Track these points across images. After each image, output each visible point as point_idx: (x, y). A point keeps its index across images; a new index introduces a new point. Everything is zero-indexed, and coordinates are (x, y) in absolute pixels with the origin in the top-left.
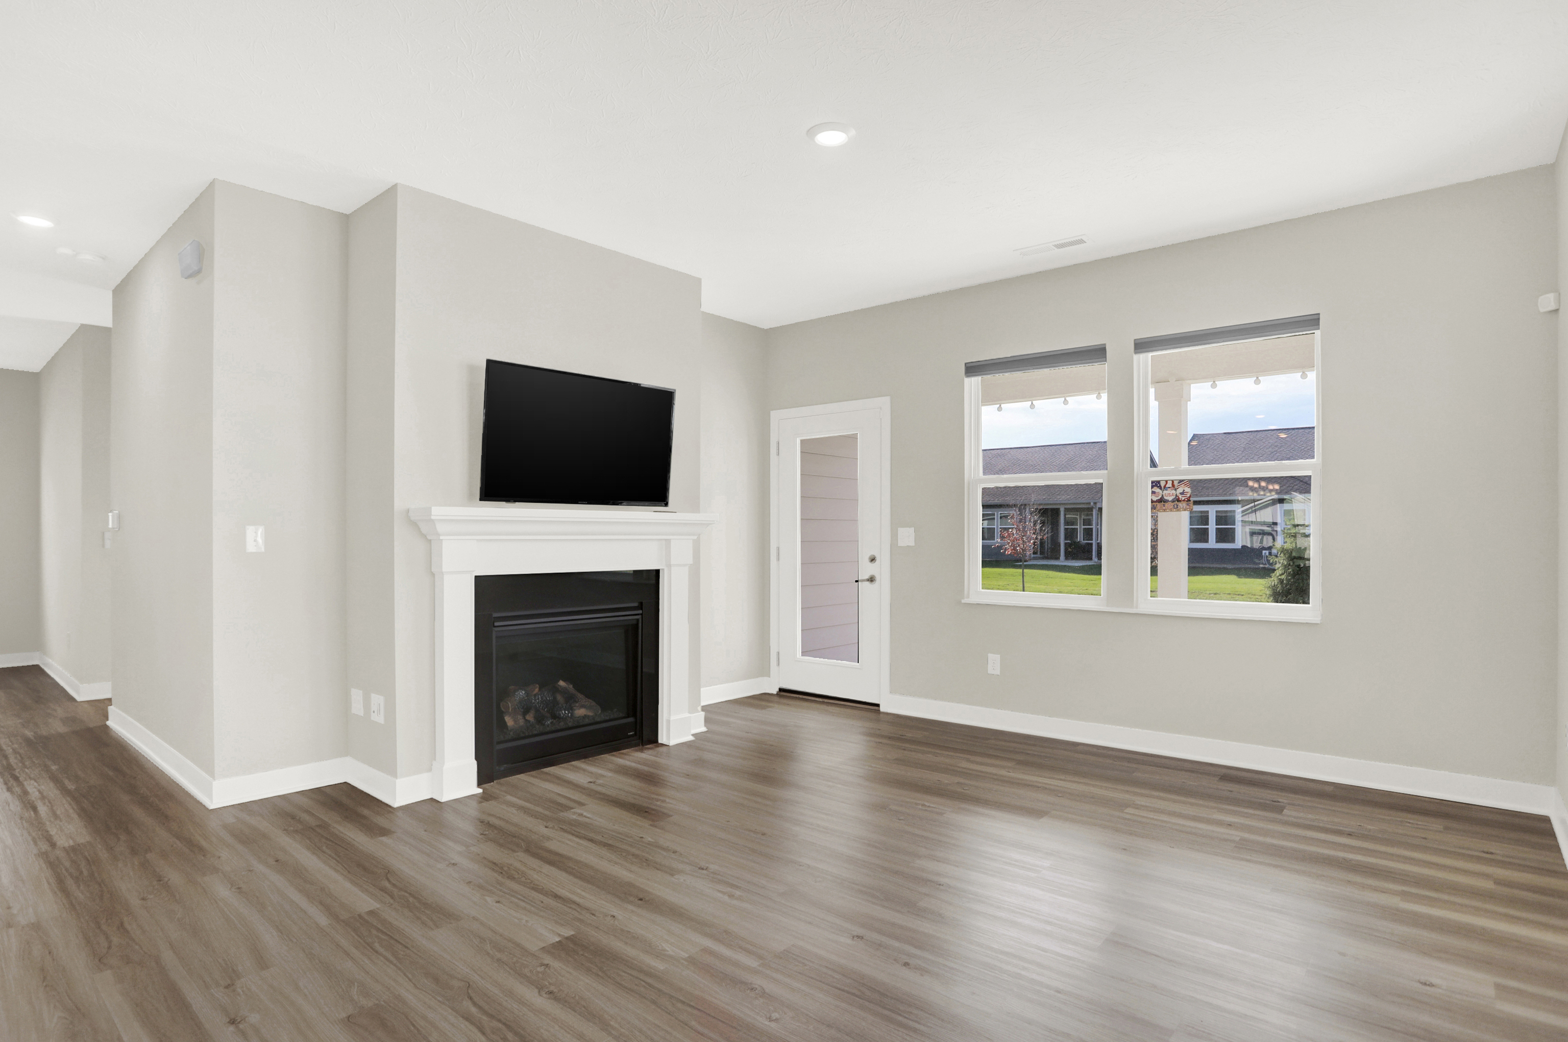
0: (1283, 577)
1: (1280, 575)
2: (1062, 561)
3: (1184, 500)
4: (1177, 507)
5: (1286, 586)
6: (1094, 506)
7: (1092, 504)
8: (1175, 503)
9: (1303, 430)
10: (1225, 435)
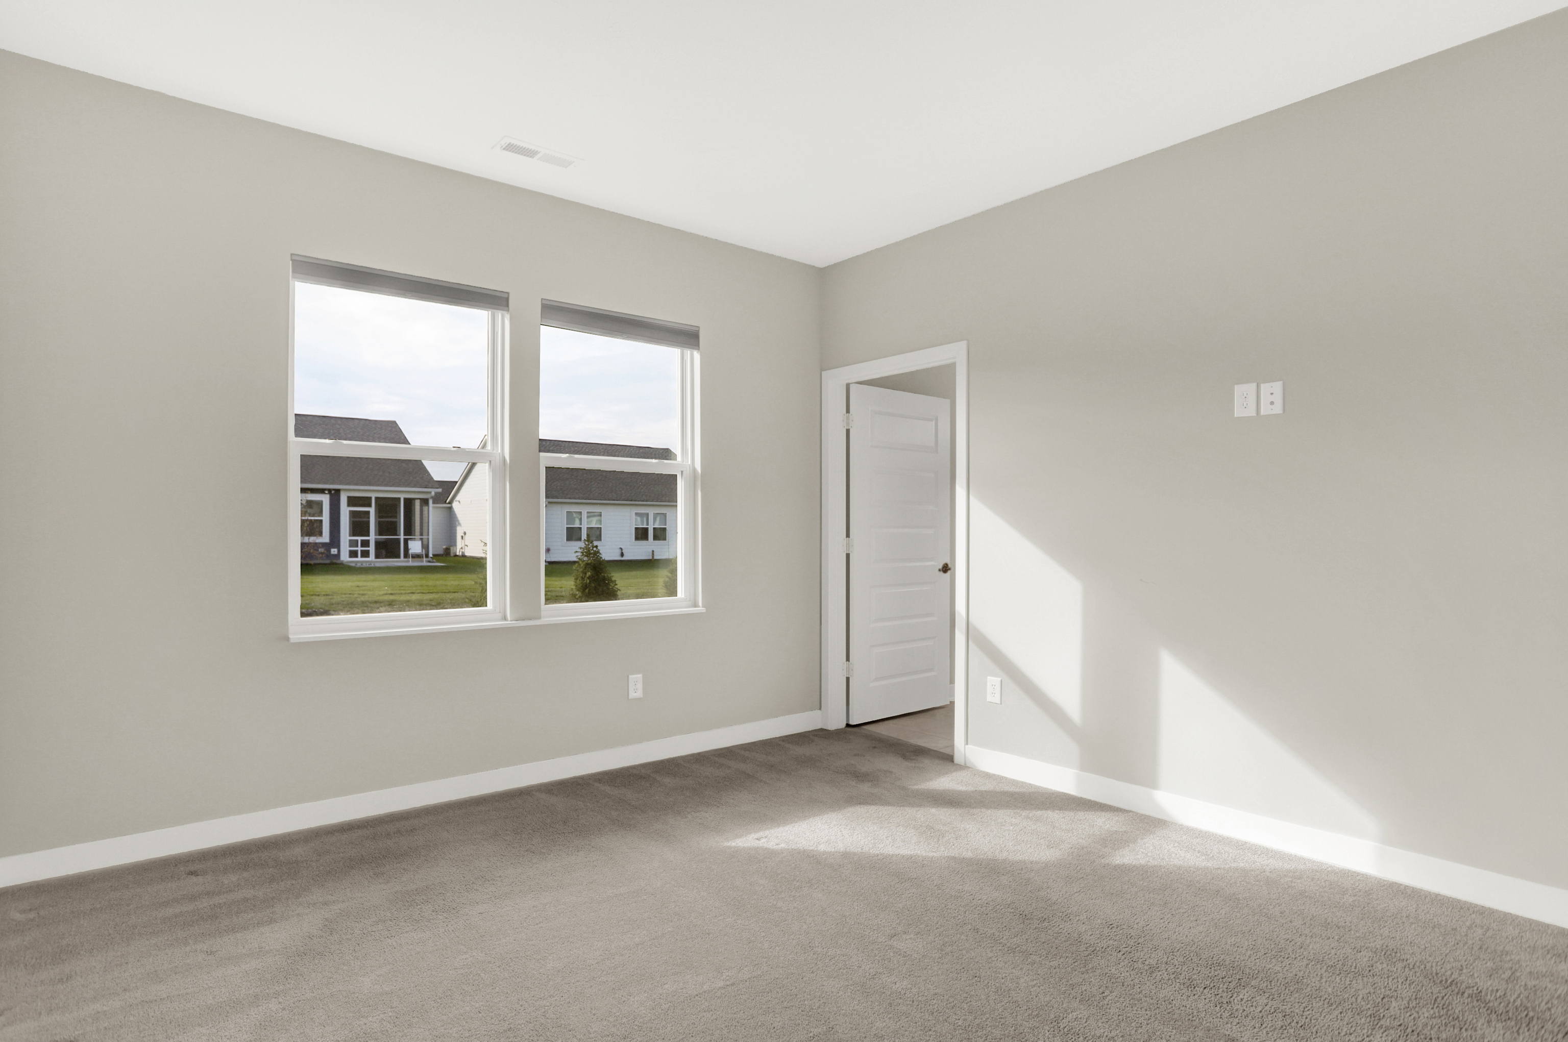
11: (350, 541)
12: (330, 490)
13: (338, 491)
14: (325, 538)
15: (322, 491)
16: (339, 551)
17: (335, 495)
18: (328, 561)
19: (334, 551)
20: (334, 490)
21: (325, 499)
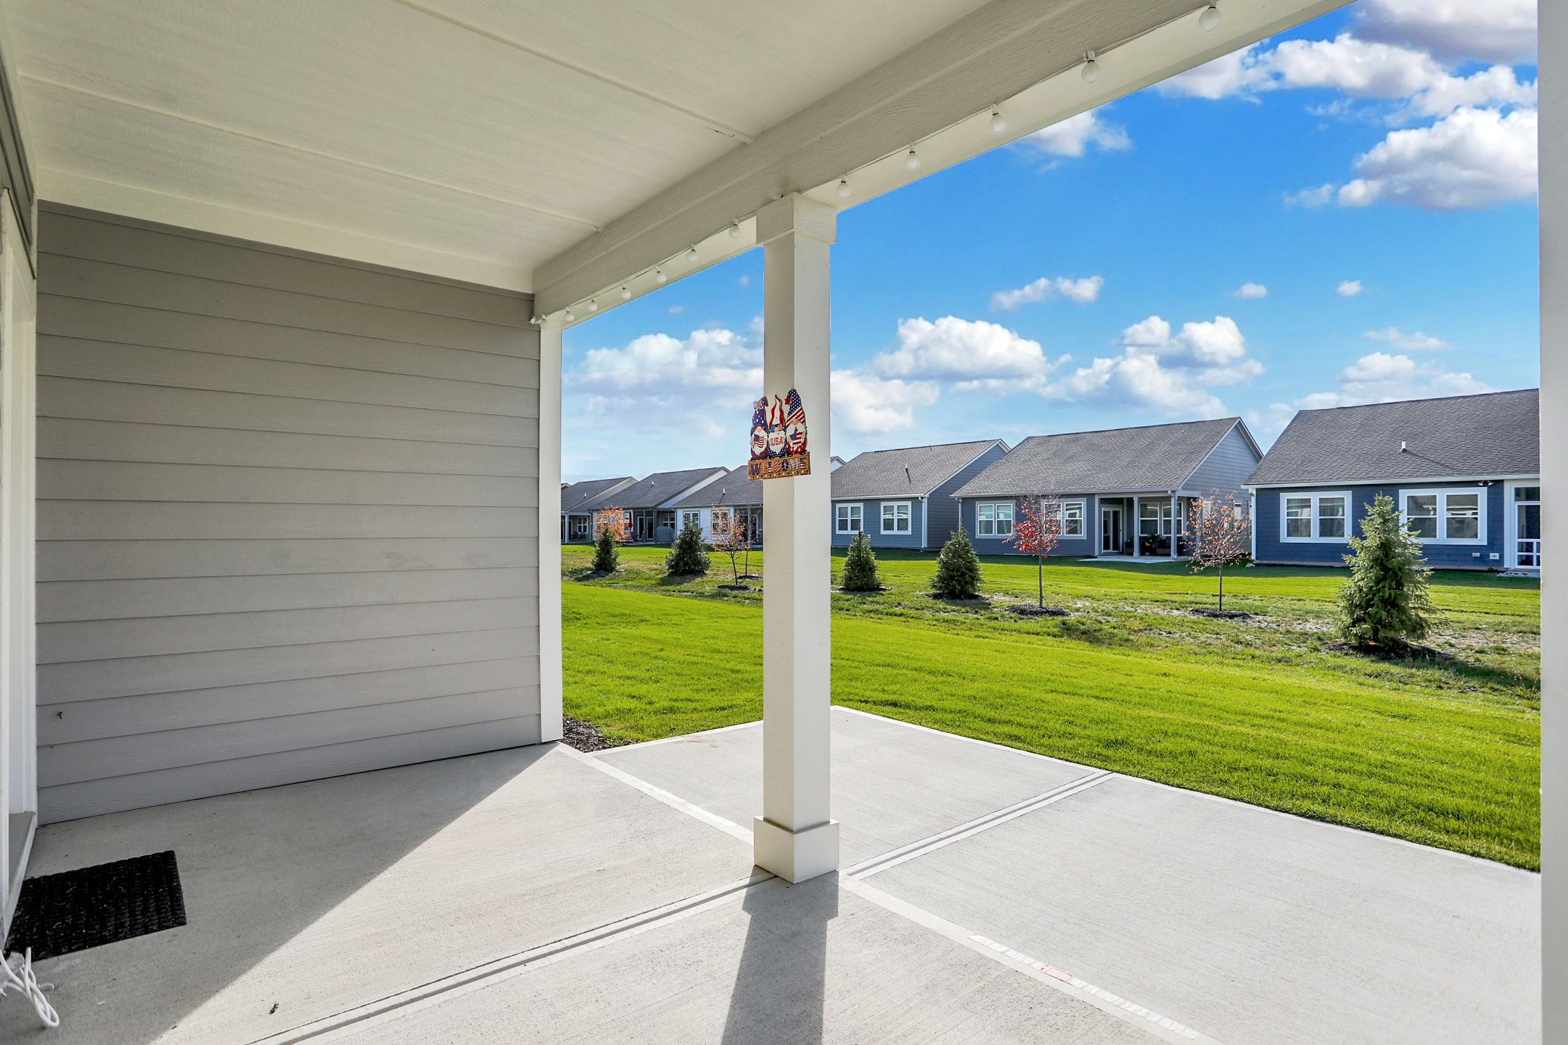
0: (1361, 583)
1: (1359, 581)
2: (1136, 558)
3: (796, 452)
4: (787, 467)
5: (1367, 595)
6: (1172, 495)
7: (1169, 492)
8: (783, 458)
9: (1438, 401)
10: (1338, 411)
11: (1521, 544)
12: (1485, 483)
13: (1499, 483)
14: (1482, 539)
15: (1474, 484)
16: (1502, 556)
17: (1496, 487)
18: (1486, 568)
19: (1494, 556)
20: (1491, 481)
21: (1482, 493)
